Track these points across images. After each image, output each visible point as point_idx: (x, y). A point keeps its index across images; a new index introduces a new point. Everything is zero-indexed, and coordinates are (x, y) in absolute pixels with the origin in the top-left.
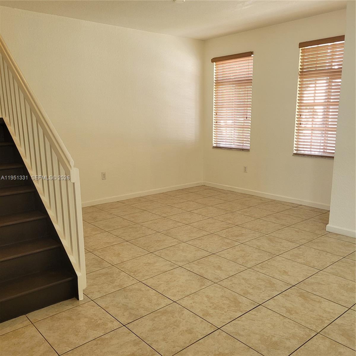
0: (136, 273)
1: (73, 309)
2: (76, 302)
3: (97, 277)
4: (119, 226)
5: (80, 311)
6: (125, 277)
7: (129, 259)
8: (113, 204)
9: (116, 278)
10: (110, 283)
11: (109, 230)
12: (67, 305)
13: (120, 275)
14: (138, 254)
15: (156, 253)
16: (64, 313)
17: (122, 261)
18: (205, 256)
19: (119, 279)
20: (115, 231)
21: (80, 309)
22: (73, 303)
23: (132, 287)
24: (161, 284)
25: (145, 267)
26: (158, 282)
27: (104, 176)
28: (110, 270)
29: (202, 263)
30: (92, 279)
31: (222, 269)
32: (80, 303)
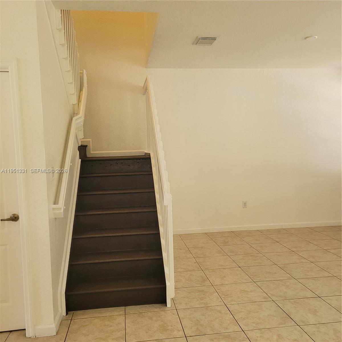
0: (227, 297)
1: (158, 312)
2: (163, 308)
3: (193, 292)
4: (242, 253)
5: (162, 315)
6: (215, 297)
7: (230, 283)
8: (251, 232)
9: (208, 296)
10: (200, 300)
11: (232, 254)
12: (156, 308)
13: (212, 295)
14: (241, 281)
15: (259, 284)
16: (149, 313)
17: (222, 283)
18: (307, 297)
19: (209, 298)
20: (235, 257)
21: (163, 313)
22: (161, 308)
23: (215, 307)
24: (242, 312)
25: (239, 293)
26: (241, 309)
27: (245, 204)
28: (208, 288)
29: (299, 303)
30: (188, 293)
31: (317, 314)
32: (167, 309)
